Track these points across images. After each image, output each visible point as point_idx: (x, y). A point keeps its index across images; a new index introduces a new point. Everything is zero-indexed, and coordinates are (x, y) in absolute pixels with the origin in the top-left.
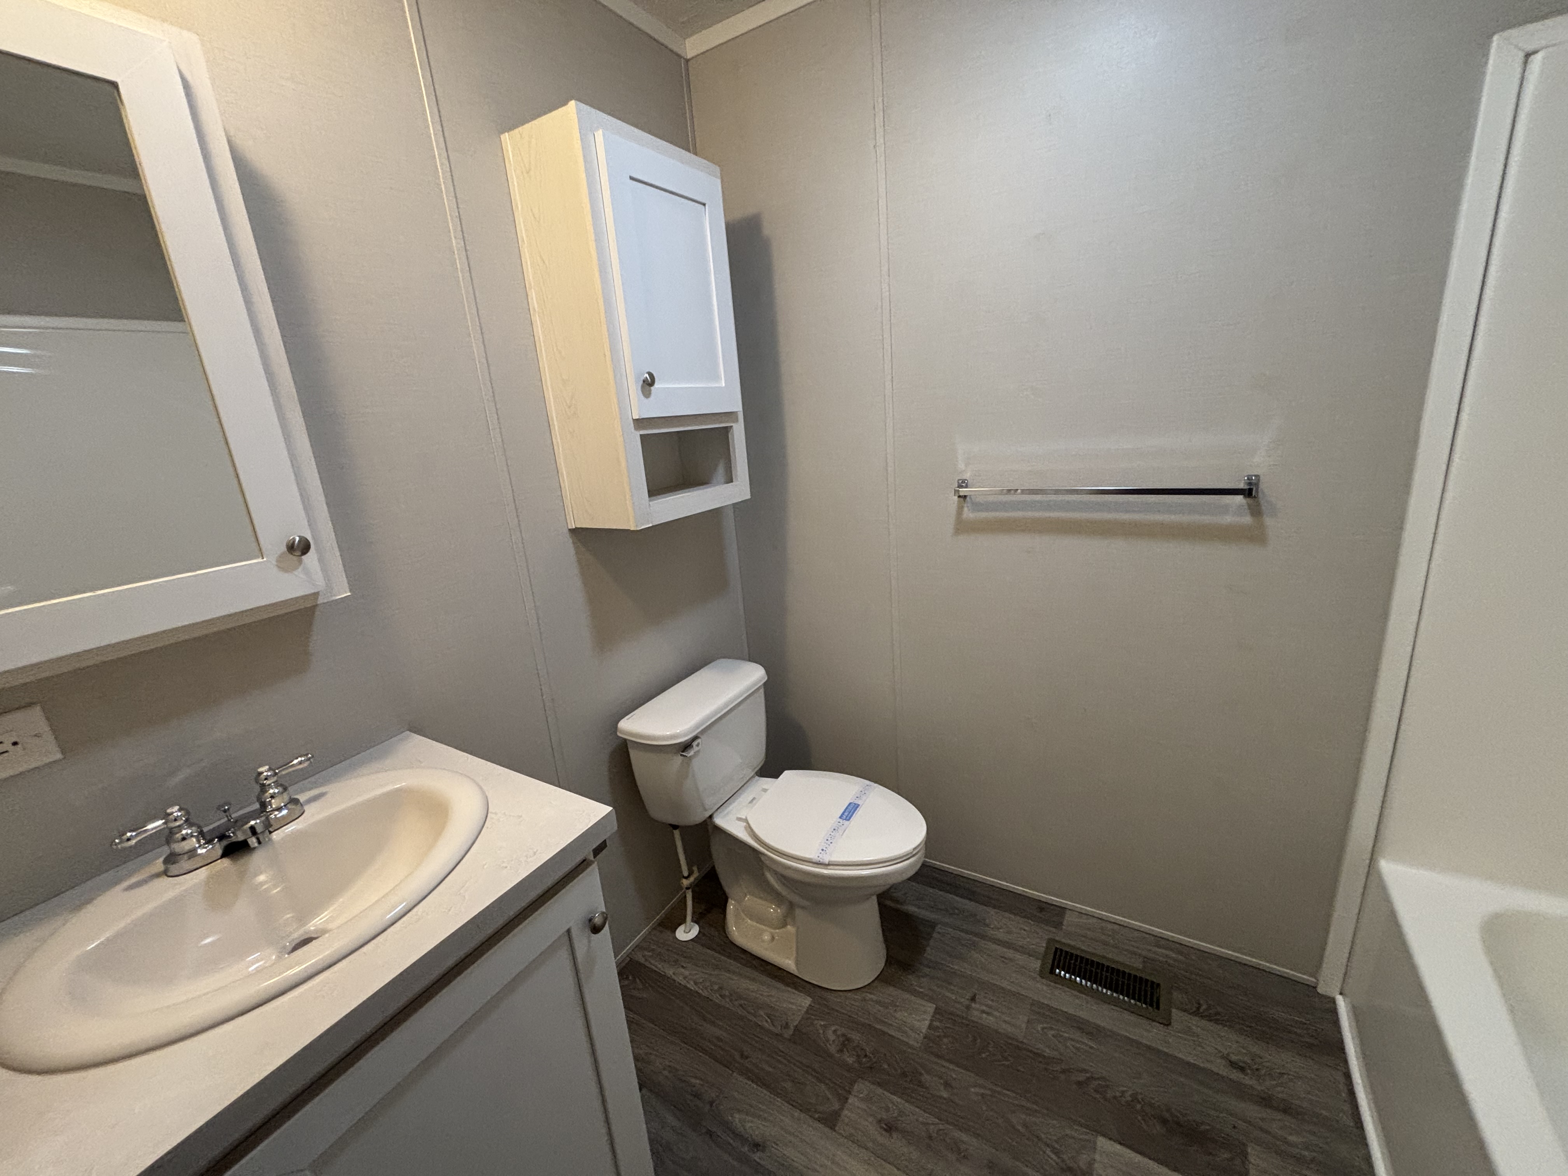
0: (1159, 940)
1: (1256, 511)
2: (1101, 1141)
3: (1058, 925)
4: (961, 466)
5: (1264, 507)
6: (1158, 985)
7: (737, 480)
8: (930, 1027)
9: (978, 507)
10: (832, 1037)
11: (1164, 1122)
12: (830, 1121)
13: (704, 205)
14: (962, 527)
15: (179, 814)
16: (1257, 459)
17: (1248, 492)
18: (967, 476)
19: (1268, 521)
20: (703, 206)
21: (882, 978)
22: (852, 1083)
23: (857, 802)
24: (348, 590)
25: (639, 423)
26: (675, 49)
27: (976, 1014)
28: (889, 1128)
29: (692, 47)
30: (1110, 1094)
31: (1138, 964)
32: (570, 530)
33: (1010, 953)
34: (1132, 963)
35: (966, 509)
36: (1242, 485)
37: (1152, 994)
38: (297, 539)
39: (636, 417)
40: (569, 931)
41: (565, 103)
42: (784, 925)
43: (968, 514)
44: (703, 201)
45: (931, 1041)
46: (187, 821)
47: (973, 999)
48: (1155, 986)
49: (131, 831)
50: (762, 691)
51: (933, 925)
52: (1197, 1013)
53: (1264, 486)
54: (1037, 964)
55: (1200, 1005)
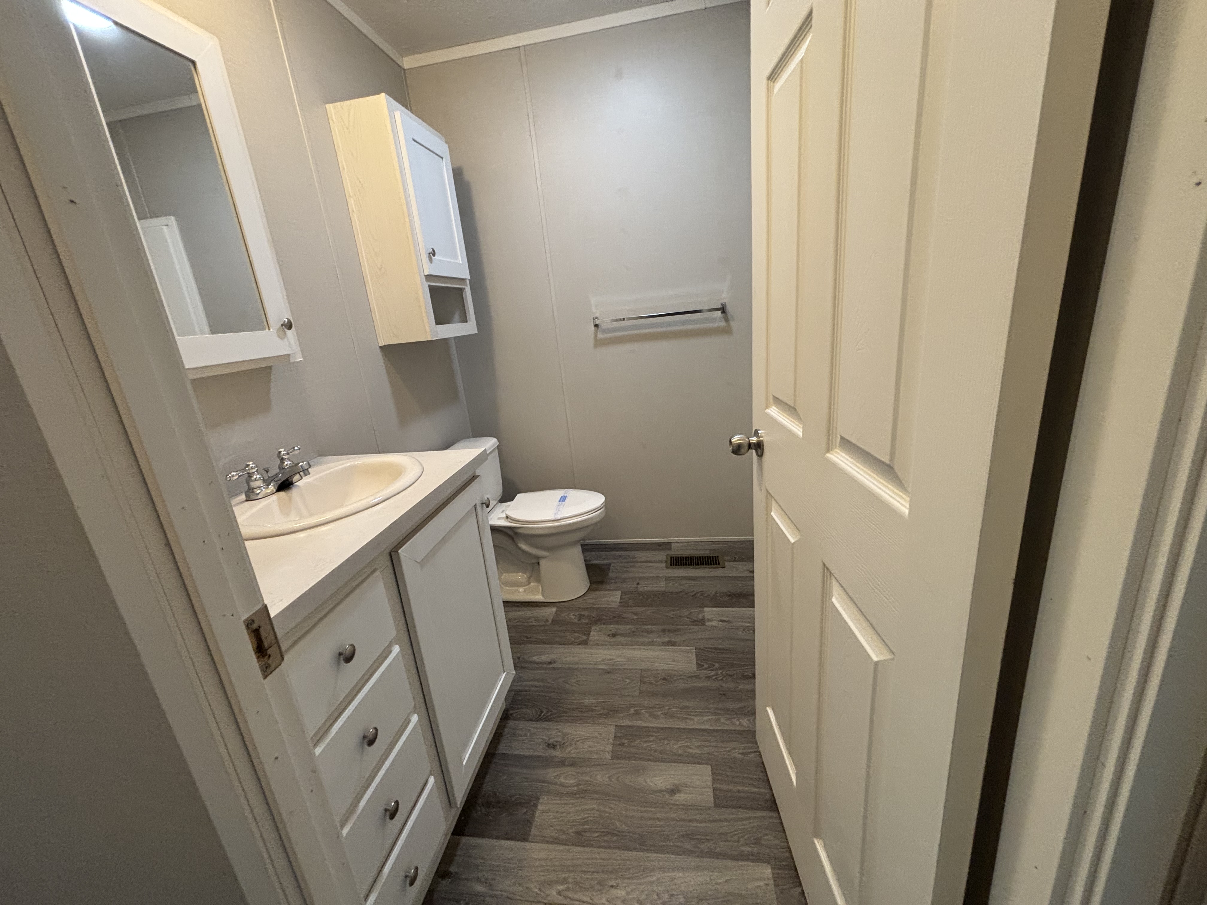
0: (714, 542)
1: (727, 320)
2: (706, 609)
3: (670, 549)
4: (594, 310)
5: (729, 317)
6: (718, 557)
7: (470, 320)
8: (621, 599)
9: (604, 331)
10: (573, 617)
11: (729, 596)
12: (585, 643)
13: (442, 158)
14: (599, 343)
15: (253, 466)
16: (724, 295)
17: (723, 309)
18: (597, 315)
19: (732, 323)
20: (441, 160)
21: (590, 590)
22: (590, 628)
23: (565, 495)
24: (301, 356)
25: (429, 277)
26: (399, 62)
27: (641, 589)
28: (614, 635)
29: (408, 62)
30: (706, 595)
31: (708, 552)
32: (381, 347)
33: (651, 564)
34: (706, 553)
35: (599, 333)
36: (720, 306)
37: (716, 560)
38: (286, 320)
39: (427, 273)
40: (475, 506)
41: (378, 93)
42: (529, 583)
43: (600, 336)
44: (442, 156)
45: (623, 603)
46: (257, 471)
47: (638, 584)
48: (716, 558)
49: (234, 472)
50: (497, 450)
51: (609, 565)
52: (735, 561)
53: (729, 308)
54: (664, 565)
55: (735, 558)
